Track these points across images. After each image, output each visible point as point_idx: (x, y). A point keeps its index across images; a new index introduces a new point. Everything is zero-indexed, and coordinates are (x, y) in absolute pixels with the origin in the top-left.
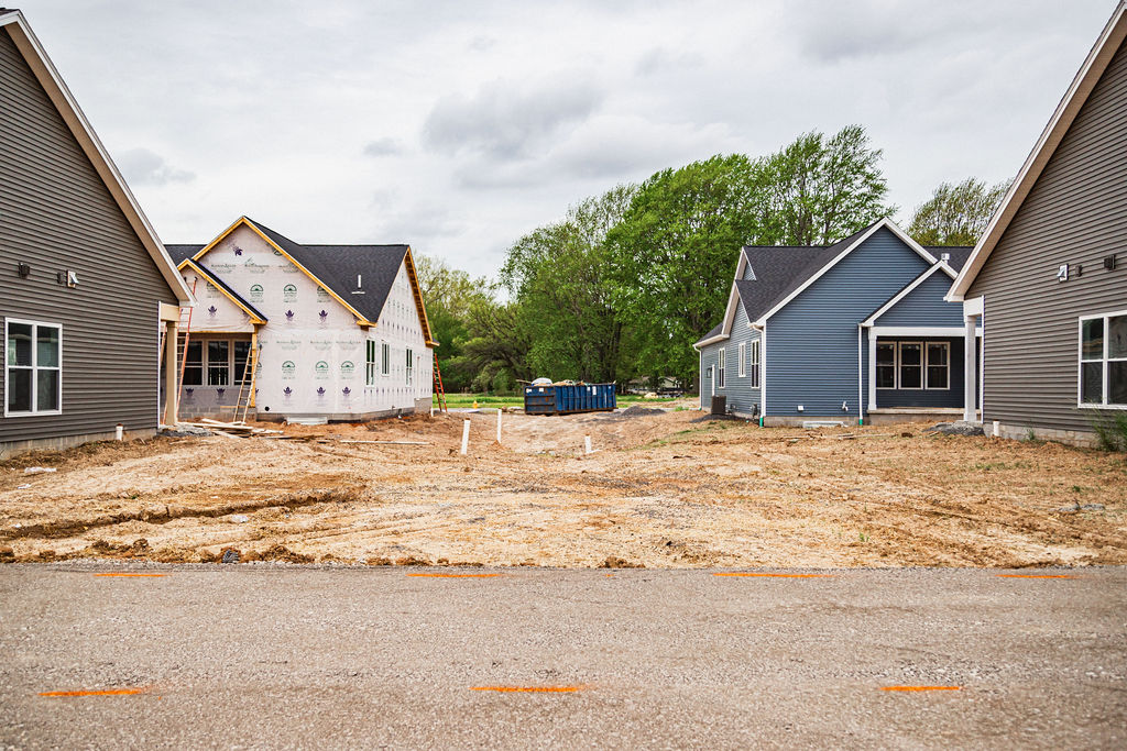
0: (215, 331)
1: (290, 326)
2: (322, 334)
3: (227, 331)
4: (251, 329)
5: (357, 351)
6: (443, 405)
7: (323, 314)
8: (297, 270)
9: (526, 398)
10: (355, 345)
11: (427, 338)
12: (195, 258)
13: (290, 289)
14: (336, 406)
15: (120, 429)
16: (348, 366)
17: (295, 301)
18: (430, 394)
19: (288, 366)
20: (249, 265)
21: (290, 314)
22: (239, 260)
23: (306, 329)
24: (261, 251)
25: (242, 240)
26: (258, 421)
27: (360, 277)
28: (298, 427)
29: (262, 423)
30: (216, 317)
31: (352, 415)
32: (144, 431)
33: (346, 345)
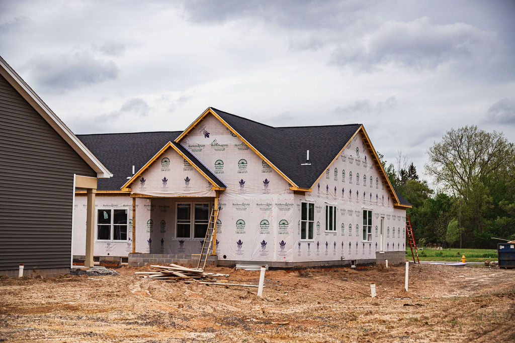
0: (189, 196)
1: (242, 192)
2: (265, 198)
3: (197, 196)
4: (213, 195)
5: (291, 211)
6: (416, 258)
7: (266, 182)
8: (248, 148)
9: (499, 253)
10: (289, 207)
11: (394, 201)
12: (177, 140)
13: (243, 163)
14: (274, 255)
15: (22, 267)
16: (284, 224)
17: (246, 172)
18: (402, 249)
19: (240, 223)
20: (214, 145)
21: (242, 183)
22: (207, 141)
23: (253, 195)
24: (222, 134)
25: (210, 126)
26: (218, 266)
27: (308, 151)
28: (242, 272)
29: (220, 268)
30: (189, 186)
31: (287, 263)
32: (55, 270)
33: (284, 207)
